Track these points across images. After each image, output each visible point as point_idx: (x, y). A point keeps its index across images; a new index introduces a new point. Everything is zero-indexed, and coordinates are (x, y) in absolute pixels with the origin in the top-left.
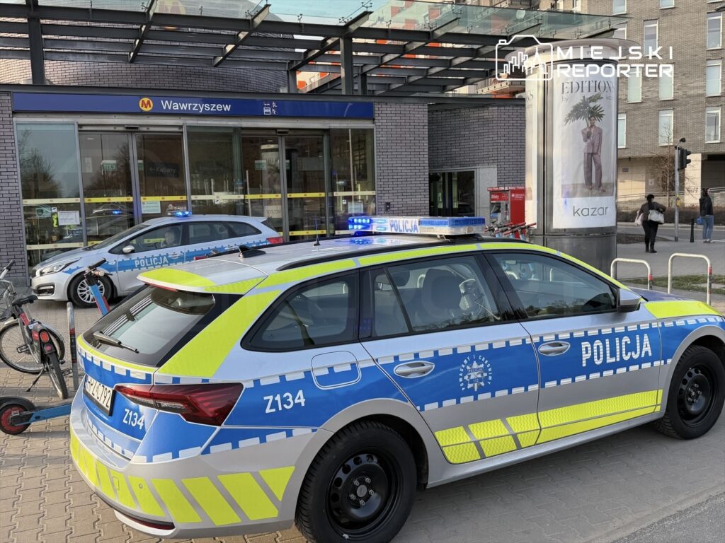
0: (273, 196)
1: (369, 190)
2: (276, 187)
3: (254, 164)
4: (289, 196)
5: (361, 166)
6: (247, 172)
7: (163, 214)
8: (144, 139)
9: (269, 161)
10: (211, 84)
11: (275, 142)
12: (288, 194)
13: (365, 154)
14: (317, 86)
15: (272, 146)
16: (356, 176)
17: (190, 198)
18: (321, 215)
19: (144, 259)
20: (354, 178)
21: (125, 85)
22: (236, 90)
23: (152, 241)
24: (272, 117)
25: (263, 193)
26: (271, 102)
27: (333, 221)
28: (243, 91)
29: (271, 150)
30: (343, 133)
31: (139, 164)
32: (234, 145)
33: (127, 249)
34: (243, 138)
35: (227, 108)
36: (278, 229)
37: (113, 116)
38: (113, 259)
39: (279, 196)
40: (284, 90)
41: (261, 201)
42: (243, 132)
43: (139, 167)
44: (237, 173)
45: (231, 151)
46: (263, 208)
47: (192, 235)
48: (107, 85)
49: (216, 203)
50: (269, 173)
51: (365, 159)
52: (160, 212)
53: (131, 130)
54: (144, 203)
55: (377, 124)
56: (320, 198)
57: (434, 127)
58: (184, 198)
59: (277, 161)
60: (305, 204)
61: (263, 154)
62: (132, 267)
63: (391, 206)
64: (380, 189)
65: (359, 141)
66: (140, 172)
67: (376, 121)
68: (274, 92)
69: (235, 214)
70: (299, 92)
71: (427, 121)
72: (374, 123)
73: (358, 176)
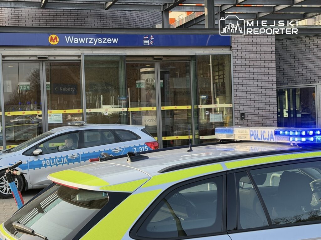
0: (149, 109)
1: (226, 103)
2: (152, 101)
3: (135, 84)
4: (162, 108)
5: (220, 84)
6: (129, 89)
7: (64, 124)
8: (51, 66)
9: (147, 81)
10: (103, 23)
11: (152, 66)
12: (162, 107)
13: (223, 75)
14: (184, 23)
15: (149, 69)
16: (215, 92)
17: (85, 111)
18: (188, 123)
19: (49, 160)
20: (214, 93)
21: (37, 25)
22: (122, 27)
23: (56, 145)
24: (150, 47)
25: (141, 106)
26: (149, 35)
27: (198, 128)
28: (128, 28)
29: (148, 72)
30: (205, 58)
31: (47, 85)
32: (120, 69)
33: (37, 152)
34: (127, 64)
35: (115, 41)
36: (154, 135)
37: (28, 49)
38: (26, 160)
39: (155, 108)
40: (159, 26)
41: (140, 112)
42: (128, 59)
43: (47, 87)
44: (122, 91)
45: (118, 73)
46: (141, 118)
47: (86, 140)
48: (24, 25)
49: (105, 114)
50: (146, 90)
51: (223, 78)
52: (62, 122)
53: (42, 59)
54: (50, 116)
55: (233, 51)
56: (188, 110)
57: (280, 52)
58: (81, 111)
59: (152, 80)
60: (175, 114)
61: (142, 75)
62: (40, 166)
63: (245, 116)
64: (235, 102)
65: (218, 65)
66: (47, 91)
67: (233, 48)
68: (152, 28)
69: (120, 123)
70: (171, 27)
71: (275, 48)
72: (231, 50)
73: (217, 91)
